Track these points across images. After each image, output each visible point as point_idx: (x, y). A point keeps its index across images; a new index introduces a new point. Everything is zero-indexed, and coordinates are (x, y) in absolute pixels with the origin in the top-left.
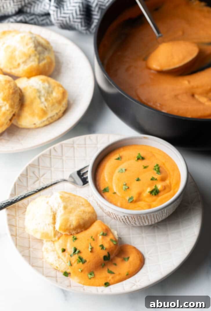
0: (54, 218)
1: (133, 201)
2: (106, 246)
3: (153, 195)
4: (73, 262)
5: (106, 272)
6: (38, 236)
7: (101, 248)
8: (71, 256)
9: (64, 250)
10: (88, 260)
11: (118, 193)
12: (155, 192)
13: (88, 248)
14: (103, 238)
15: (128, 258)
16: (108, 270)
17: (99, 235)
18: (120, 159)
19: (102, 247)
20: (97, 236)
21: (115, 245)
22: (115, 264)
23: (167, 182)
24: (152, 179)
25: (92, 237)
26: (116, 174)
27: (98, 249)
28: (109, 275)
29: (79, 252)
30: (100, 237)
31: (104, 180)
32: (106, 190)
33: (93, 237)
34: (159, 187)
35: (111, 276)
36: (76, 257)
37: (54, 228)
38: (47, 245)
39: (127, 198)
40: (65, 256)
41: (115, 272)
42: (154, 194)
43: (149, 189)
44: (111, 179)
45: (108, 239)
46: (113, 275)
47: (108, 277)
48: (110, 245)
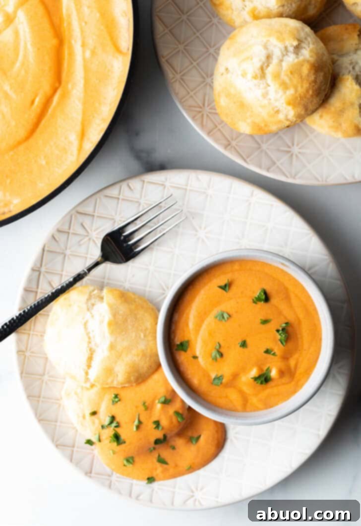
0: (90, 359)
2: (164, 423)
3: (257, 383)
4: (103, 437)
5: (155, 460)
7: (154, 426)
8: (103, 427)
9: (94, 414)
10: (128, 442)
11: (200, 360)
13: (134, 422)
14: (163, 409)
15: (198, 438)
16: (159, 456)
17: (157, 401)
18: (227, 288)
19: (157, 424)
20: (153, 402)
21: (179, 422)
22: (174, 448)
24: (267, 352)
25: (144, 404)
26: (210, 320)
27: (149, 426)
28: (158, 465)
29: (118, 425)
30: (159, 406)
31: (187, 325)
33: (147, 404)
35: (159, 468)
36: (110, 432)
37: (87, 373)
39: (213, 376)
40: (94, 423)
41: (169, 461)
42: (260, 382)
44: (198, 326)
45: (171, 410)
46: (165, 466)
47: (156, 469)
48: (171, 422)
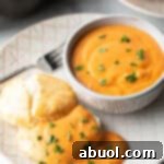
1: (106, 85)
6: (13, 122)
8: (48, 144)
9: (40, 138)
12: (132, 79)
23: (148, 70)
24: (132, 65)
29: (57, 141)
32: (80, 68)
34: (138, 73)
37: (30, 113)
38: (22, 132)
43: (126, 75)
